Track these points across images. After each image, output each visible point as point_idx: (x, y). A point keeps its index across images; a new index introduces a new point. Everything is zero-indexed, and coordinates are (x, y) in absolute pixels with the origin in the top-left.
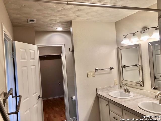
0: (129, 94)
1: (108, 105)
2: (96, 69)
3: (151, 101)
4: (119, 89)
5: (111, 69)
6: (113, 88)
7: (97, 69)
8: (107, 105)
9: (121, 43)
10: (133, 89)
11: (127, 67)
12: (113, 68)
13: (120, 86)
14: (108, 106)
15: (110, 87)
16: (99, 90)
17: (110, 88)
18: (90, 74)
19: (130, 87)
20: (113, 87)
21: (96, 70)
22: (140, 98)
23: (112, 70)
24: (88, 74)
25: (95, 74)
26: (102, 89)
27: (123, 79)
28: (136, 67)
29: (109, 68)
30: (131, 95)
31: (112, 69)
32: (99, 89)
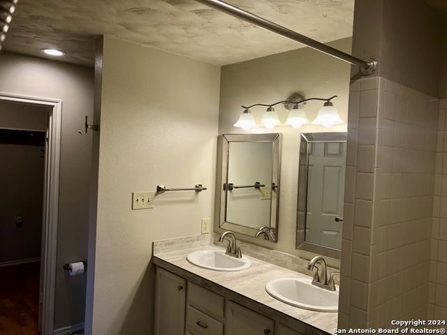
0: (239, 259)
1: (184, 290)
2: (158, 187)
3: (291, 277)
4: (210, 244)
5: (198, 189)
6: (196, 242)
7: (162, 186)
8: (180, 288)
9: (234, 125)
10: (249, 245)
11: (237, 187)
12: (203, 187)
13: (220, 239)
14: (182, 292)
15: (190, 239)
16: (160, 248)
17: (188, 242)
18: (140, 200)
19: (242, 241)
20: (198, 240)
21: (159, 189)
22: (267, 271)
23: (200, 193)
24: (135, 200)
25: (154, 200)
26: (168, 244)
27: (225, 220)
28: (257, 190)
29: (194, 187)
30: (244, 261)
31: (200, 190)
32: (160, 245)
